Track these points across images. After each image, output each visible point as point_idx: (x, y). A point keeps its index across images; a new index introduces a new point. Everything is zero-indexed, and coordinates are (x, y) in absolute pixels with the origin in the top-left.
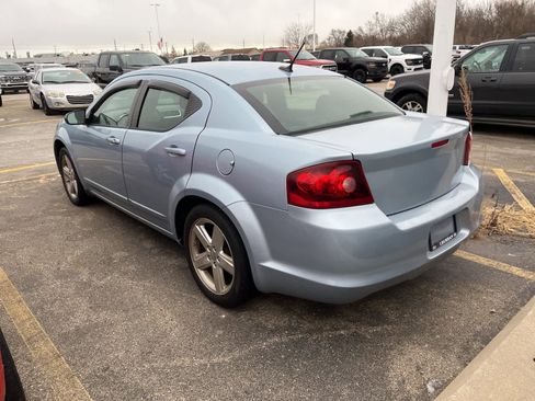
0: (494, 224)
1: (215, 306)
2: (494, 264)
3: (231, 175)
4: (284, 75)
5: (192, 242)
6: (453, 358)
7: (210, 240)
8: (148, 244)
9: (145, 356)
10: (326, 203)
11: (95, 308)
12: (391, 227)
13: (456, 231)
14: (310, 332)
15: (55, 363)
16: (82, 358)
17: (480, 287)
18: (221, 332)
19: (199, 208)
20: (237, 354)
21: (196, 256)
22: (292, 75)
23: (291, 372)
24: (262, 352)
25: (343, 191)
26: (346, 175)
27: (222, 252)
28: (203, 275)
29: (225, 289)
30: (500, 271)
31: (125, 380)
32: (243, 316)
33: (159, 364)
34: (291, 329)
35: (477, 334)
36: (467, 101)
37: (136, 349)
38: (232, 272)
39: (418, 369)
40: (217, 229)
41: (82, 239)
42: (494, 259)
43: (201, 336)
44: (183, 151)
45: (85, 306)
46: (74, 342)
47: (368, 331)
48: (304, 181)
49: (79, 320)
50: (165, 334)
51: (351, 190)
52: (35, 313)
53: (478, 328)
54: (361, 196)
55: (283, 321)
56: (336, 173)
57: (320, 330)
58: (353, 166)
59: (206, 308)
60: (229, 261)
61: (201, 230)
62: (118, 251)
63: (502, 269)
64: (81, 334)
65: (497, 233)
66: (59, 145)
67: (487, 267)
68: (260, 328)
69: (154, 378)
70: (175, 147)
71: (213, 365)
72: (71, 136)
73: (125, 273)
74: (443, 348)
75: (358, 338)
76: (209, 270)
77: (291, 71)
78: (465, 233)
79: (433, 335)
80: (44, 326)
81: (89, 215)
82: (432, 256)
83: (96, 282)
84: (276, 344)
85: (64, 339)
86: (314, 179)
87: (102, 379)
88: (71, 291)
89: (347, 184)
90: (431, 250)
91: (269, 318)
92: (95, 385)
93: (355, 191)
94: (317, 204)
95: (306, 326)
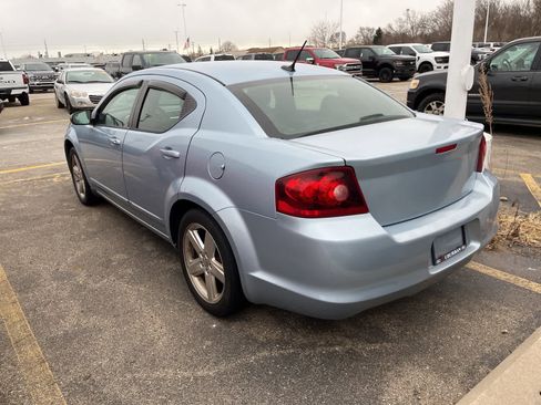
0: (516, 234)
1: (207, 314)
2: (511, 278)
3: (222, 180)
4: (286, 74)
5: (186, 247)
6: (456, 382)
7: (203, 246)
8: (148, 247)
9: (128, 366)
10: (316, 213)
11: (87, 311)
12: (387, 240)
13: (464, 243)
14: (303, 347)
15: (39, 368)
16: (65, 364)
17: (494, 305)
18: (209, 343)
19: (191, 213)
20: (222, 368)
22: (295, 74)
23: (276, 390)
24: (250, 367)
25: (334, 199)
27: (213, 259)
28: (196, 281)
29: (217, 298)
30: (521, 288)
31: (105, 391)
32: (235, 327)
33: (141, 375)
34: (283, 343)
35: (485, 356)
36: (487, 102)
37: (120, 358)
38: (223, 280)
39: (416, 393)
40: (208, 234)
41: (84, 240)
42: (513, 272)
43: (189, 346)
44: (177, 154)
45: (76, 310)
46: (60, 347)
47: (364, 348)
48: (293, 187)
49: (68, 325)
50: (152, 343)
52: (27, 315)
53: (487, 350)
54: (354, 204)
55: (276, 334)
56: (327, 180)
57: (313, 346)
58: (346, 173)
59: (197, 316)
61: (195, 235)
62: (118, 252)
63: (520, 284)
64: (68, 338)
65: (519, 245)
66: (68, 145)
67: (504, 283)
68: (250, 340)
69: (134, 390)
70: (169, 149)
71: (196, 379)
72: (79, 135)
73: (122, 277)
74: (445, 372)
75: (353, 355)
76: (202, 277)
77: (293, 70)
78: (475, 245)
79: (436, 356)
80: (33, 327)
81: (95, 214)
82: (435, 271)
83: (92, 285)
84: (265, 358)
85: (51, 344)
86: (303, 186)
87: (84, 387)
88: (65, 294)
89: (338, 191)
90: (434, 264)
91: (261, 330)
92: (73, 394)
93: (348, 199)
94: (307, 213)
95: (299, 339)
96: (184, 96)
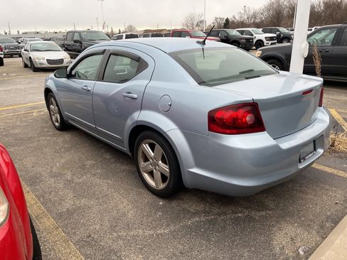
0: (333, 145)
1: (154, 196)
2: (335, 172)
3: (169, 112)
4: (200, 46)
5: (140, 154)
6: (314, 232)
7: (153, 154)
8: (108, 156)
9: (113, 228)
10: (234, 131)
11: (78, 196)
13: (315, 150)
14: (219, 215)
15: (55, 232)
16: (72, 229)
17: (327, 187)
18: (160, 214)
19: (146, 133)
20: (172, 228)
21: (142, 164)
22: (205, 46)
23: (209, 240)
24: (189, 227)
25: (246, 122)
26: (248, 112)
27: (160, 162)
28: (146, 176)
29: (162, 186)
30: (340, 176)
31: (102, 244)
32: (174, 204)
33: (123, 233)
34: (207, 213)
35: (328, 217)
36: (318, 64)
37: (106, 224)
38: (168, 175)
39: (292, 239)
40: (158, 147)
41: (64, 152)
42: (335, 168)
43: (148, 216)
44: (135, 96)
45: (71, 195)
46: (66, 219)
47: (257, 215)
48: (220, 116)
49: (68, 204)
50: (124, 215)
51: (251, 123)
52: (39, 200)
53: (329, 213)
54: (257, 126)
55: (201, 207)
56: (242, 111)
57: (225, 214)
58: (253, 107)
59: (149, 197)
60: (166, 168)
61: (147, 147)
62: (88, 160)
63: (340, 175)
64: (70, 213)
65: (336, 152)
66: (48, 92)
67: (331, 174)
68: (186, 211)
69: (121, 242)
70: (130, 93)
71: (157, 235)
72: (57, 86)
73: (95, 175)
74: (307, 226)
75: (251, 219)
76: (151, 174)
77: (204, 44)
78: (320, 151)
79: (300, 218)
80: (45, 207)
81: (67, 136)
82: (301, 166)
83: (76, 180)
84: (198, 222)
85: (59, 216)
86: (227, 115)
87: (87, 243)
88: (61, 186)
89: (249, 118)
90: (300, 162)
91: (191, 205)
92: (82, 247)
94: (228, 131)
95: (216, 210)
96: (138, 59)
